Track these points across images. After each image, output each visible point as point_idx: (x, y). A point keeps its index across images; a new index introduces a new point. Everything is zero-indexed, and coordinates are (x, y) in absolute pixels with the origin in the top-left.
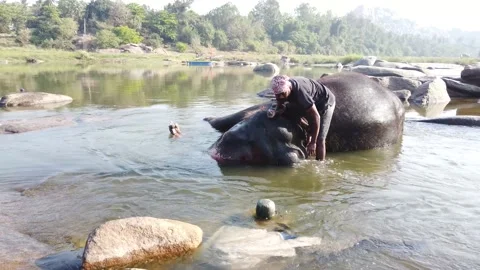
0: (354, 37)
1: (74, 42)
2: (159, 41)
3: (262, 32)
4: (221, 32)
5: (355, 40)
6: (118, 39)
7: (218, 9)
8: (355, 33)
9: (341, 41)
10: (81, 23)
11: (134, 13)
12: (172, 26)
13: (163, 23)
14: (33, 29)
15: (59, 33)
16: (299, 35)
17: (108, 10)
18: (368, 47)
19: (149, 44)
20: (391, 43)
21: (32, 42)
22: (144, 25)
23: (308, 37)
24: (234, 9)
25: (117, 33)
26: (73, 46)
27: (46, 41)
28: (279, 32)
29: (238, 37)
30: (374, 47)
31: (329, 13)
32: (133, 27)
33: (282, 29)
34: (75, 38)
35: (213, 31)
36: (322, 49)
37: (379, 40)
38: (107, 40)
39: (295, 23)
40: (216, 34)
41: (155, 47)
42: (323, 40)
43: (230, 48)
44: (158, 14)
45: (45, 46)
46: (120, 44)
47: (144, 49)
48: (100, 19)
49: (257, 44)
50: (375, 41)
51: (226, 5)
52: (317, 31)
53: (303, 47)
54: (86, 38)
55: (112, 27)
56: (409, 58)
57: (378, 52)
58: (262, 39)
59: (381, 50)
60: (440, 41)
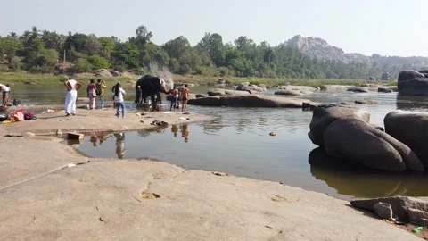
0: (284, 63)
1: (57, 68)
2: (124, 66)
3: (208, 59)
4: (174, 60)
5: (285, 65)
6: (91, 65)
7: (172, 41)
8: (284, 60)
9: (272, 67)
10: (62, 53)
11: (105, 45)
12: (135, 56)
13: (127, 53)
14: (22, 58)
15: (45, 61)
16: (238, 62)
17: (84, 43)
18: (295, 71)
19: (116, 70)
20: (315, 68)
21: (22, 68)
22: (112, 54)
23: (244, 63)
24: (186, 41)
25: (91, 61)
26: (56, 72)
27: (34, 67)
28: (222, 59)
29: (188, 63)
30: (300, 71)
31: (263, 43)
32: (103, 56)
33: (224, 57)
34: (57, 65)
35: (168, 58)
36: (257, 72)
37: (305, 66)
38: (82, 66)
39: (235, 52)
40: (170, 62)
41: (121, 71)
42: (258, 66)
43: (182, 72)
44: (124, 45)
45: (34, 72)
46: (93, 69)
47: (112, 73)
48: (77, 50)
49: (203, 69)
50: (302, 66)
51: (179, 39)
52: (252, 58)
53: (240, 71)
54: (66, 65)
55: (87, 56)
56: (332, 79)
57: (304, 75)
58: (208, 65)
59: (306, 73)
60: (357, 66)
